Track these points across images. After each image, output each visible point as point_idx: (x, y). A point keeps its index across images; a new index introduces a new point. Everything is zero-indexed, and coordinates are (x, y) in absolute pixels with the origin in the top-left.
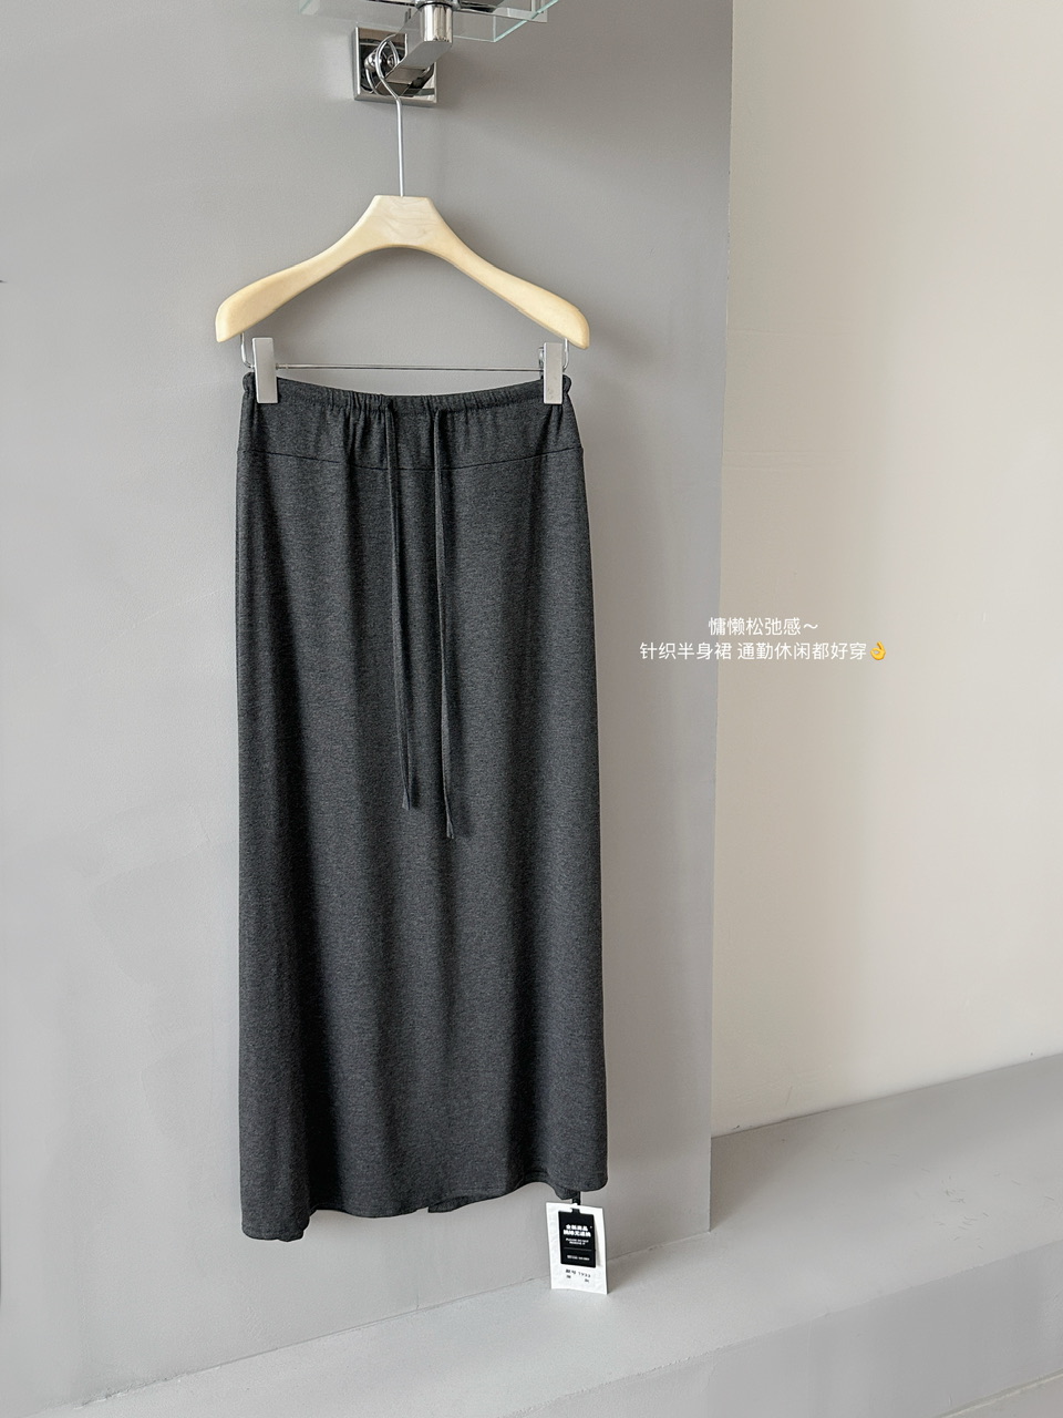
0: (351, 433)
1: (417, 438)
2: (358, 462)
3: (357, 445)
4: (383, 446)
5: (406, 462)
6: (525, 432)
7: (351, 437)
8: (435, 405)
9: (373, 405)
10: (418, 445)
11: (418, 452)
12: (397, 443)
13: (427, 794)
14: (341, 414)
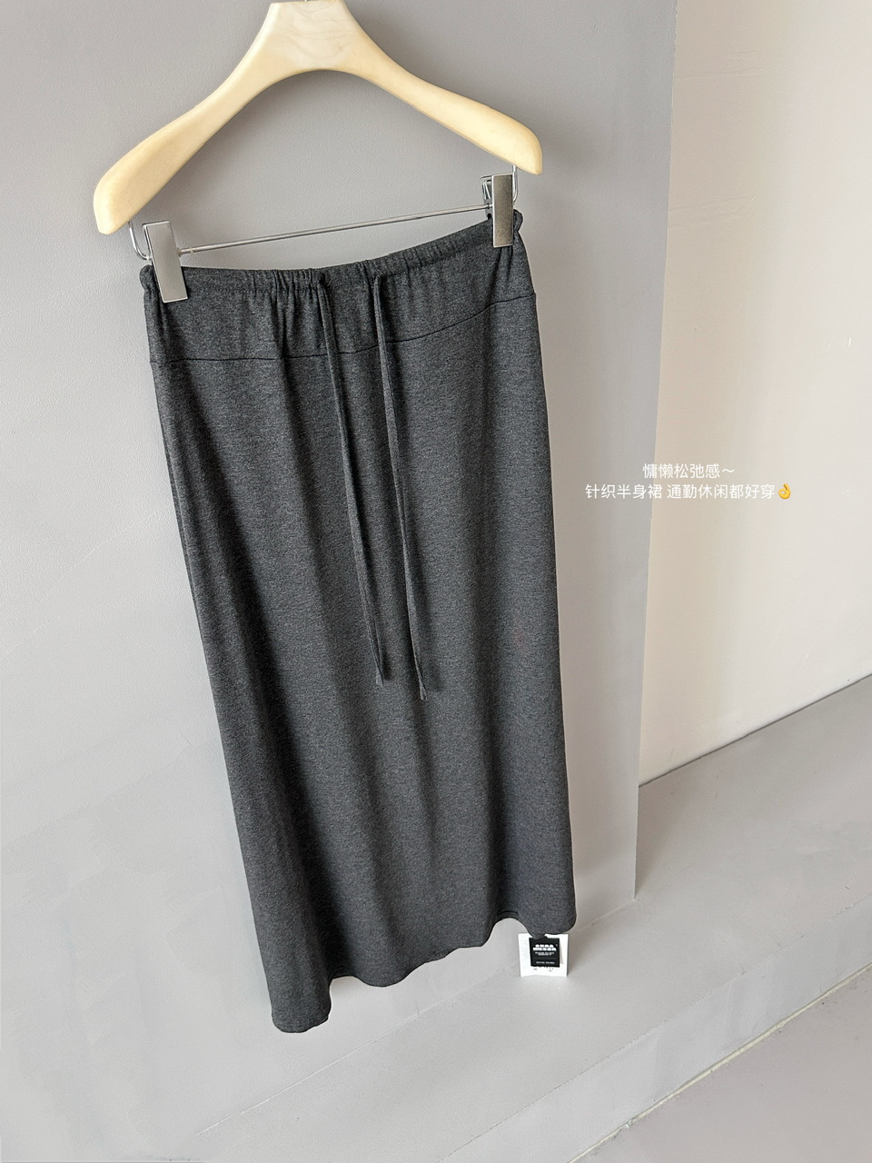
0: (281, 320)
1: (356, 312)
2: (292, 353)
3: (288, 334)
4: (319, 329)
5: (348, 345)
6: (473, 285)
7: (281, 327)
8: (373, 271)
9: (302, 284)
10: (357, 321)
11: (358, 330)
12: (334, 324)
13: (398, 667)
14: (267, 300)
